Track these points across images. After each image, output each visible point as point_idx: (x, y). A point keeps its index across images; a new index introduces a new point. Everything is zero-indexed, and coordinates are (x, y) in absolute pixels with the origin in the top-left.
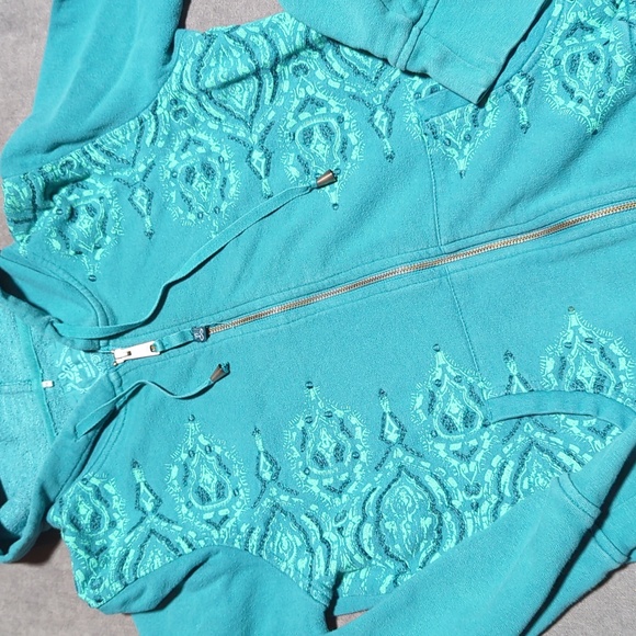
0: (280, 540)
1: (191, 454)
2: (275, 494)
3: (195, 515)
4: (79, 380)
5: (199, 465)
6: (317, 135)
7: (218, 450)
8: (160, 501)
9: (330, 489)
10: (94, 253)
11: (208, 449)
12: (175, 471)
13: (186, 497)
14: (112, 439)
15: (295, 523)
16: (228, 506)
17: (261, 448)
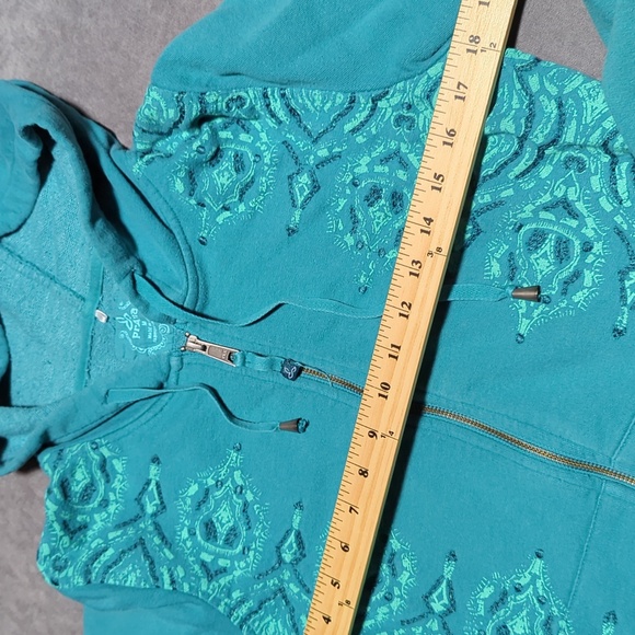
0: (268, 623)
1: (219, 484)
2: (286, 578)
3: (193, 547)
4: (136, 336)
5: (222, 499)
6: (548, 247)
7: (249, 497)
8: (165, 507)
10: (218, 214)
11: (240, 491)
12: (194, 489)
13: (193, 522)
14: (143, 420)
15: (292, 618)
16: (232, 558)
17: (295, 525)
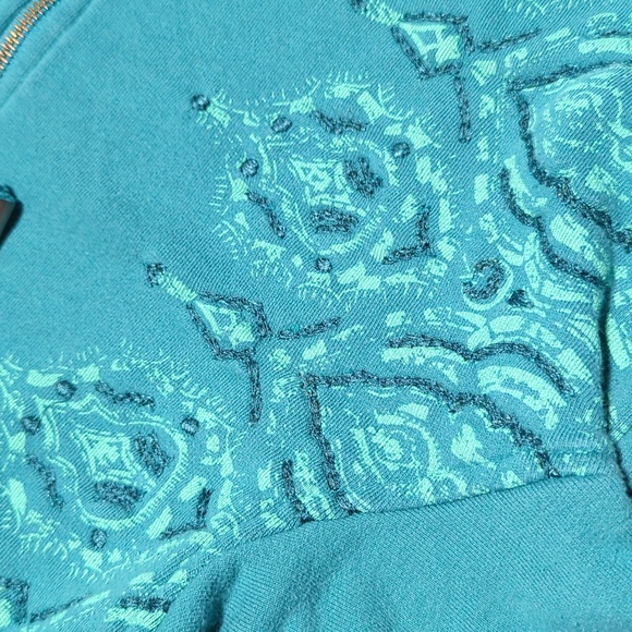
1: (32, 424)
2: (288, 359)
3: (126, 548)
5: (64, 436)
7: (90, 374)
9: (399, 257)
11: (69, 389)
12: (17, 493)
13: (76, 525)
16: (194, 467)
17: (187, 295)
